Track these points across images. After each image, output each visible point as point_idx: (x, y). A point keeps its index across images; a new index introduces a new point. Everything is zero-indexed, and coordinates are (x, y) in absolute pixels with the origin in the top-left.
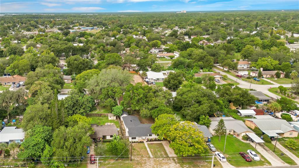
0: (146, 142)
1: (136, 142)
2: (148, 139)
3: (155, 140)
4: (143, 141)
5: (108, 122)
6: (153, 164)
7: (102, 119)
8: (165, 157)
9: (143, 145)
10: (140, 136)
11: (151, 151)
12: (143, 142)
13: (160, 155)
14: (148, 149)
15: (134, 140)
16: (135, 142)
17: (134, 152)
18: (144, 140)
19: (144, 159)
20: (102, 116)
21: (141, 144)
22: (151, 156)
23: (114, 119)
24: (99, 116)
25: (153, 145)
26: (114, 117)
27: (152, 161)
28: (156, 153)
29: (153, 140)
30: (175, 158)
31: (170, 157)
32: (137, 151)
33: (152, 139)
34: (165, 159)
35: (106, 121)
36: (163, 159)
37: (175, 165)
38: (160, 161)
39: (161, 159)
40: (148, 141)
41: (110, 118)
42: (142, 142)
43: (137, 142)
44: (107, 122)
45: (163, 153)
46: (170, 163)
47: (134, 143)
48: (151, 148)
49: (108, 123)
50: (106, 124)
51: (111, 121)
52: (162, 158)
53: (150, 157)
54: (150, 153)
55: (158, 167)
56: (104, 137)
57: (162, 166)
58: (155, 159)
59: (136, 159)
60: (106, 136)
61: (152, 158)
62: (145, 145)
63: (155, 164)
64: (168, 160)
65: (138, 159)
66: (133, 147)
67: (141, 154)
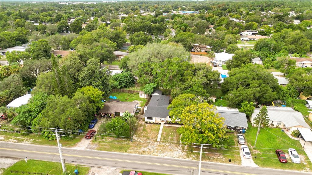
0: (164, 124)
1: (152, 123)
2: (167, 121)
3: (176, 123)
4: (160, 122)
5: (136, 100)
6: (155, 149)
8: (174, 143)
9: (158, 127)
10: (158, 117)
11: (162, 134)
12: (160, 124)
13: (170, 140)
14: (160, 132)
15: (149, 121)
16: (150, 123)
17: (142, 133)
18: (163, 121)
19: (148, 141)
20: (134, 93)
21: (157, 126)
22: (159, 140)
23: (146, 97)
24: (131, 93)
25: (170, 128)
27: (156, 145)
28: (167, 136)
29: (173, 123)
30: (186, 146)
32: (145, 132)
34: (173, 145)
35: (136, 99)
37: (181, 153)
38: (165, 146)
39: (168, 144)
41: (141, 95)
42: (159, 124)
43: (153, 123)
44: (135, 100)
45: (175, 138)
46: (176, 150)
48: (165, 131)
49: (136, 101)
50: (133, 101)
51: (141, 99)
52: (170, 144)
53: (156, 141)
54: (159, 136)
55: (158, 152)
56: (117, 114)
57: (164, 152)
58: (161, 143)
59: (139, 141)
60: (119, 112)
61: (158, 142)
62: (160, 127)
63: (157, 149)
64: (175, 147)
65: (141, 141)
66: (145, 128)
67: (148, 136)
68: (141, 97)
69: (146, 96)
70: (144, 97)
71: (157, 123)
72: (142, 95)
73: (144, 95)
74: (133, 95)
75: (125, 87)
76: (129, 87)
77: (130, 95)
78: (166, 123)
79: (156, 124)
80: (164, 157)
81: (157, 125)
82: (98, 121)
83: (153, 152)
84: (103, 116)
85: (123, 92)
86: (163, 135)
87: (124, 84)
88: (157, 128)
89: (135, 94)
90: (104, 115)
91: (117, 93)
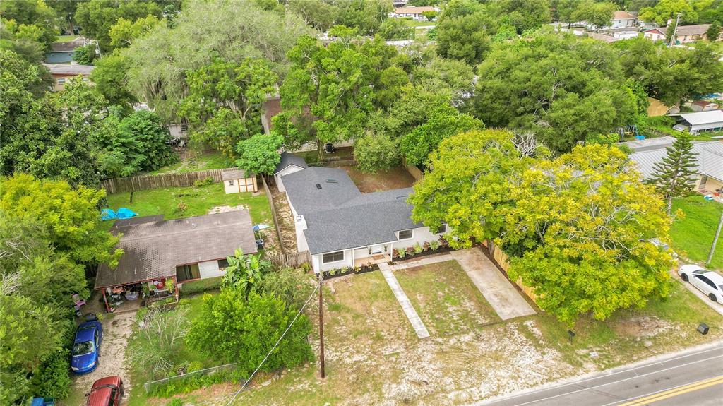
0: (390, 264)
1: (347, 273)
2: (395, 251)
3: (428, 252)
4: (374, 262)
5: (219, 204)
6: (436, 374)
7: (196, 195)
8: (483, 326)
9: (376, 281)
10: (359, 244)
11: (414, 303)
12: (375, 267)
13: (462, 317)
14: (402, 297)
15: (332, 266)
16: (338, 274)
17: (337, 322)
18: (379, 256)
19: (388, 350)
20: (197, 182)
21: (370, 279)
22: (421, 330)
23: (250, 188)
24: (183, 185)
25: (421, 273)
26: (249, 181)
27: (429, 356)
28: (440, 308)
29: (418, 251)
30: (529, 323)
31: (507, 321)
32: (349, 317)
33: (412, 249)
34: (484, 333)
35: (213, 200)
36: (478, 338)
37: (538, 356)
38: (464, 347)
39: (466, 338)
40: (396, 259)
41: (232, 185)
42: (372, 270)
43: (350, 271)
44: (215, 204)
45: (469, 305)
46: (514, 353)
47: (337, 280)
48: (415, 290)
49: (221, 208)
50: (213, 212)
51: (235, 199)
52: (473, 334)
53: (413, 338)
54: (410, 312)
55: (464, 385)
56: (186, 272)
57: (481, 377)
58: (440, 340)
59: (348, 360)
60: (196, 265)
61: (426, 339)
62: (382, 278)
63: (446, 372)
64: (500, 340)
65: (356, 358)
66: (334, 300)
67: (370, 330)
68: (229, 190)
69: (250, 185)
70: (243, 189)
71: (365, 269)
72: (235, 182)
73: (242, 182)
74: (193, 190)
75: (145, 167)
76: (159, 167)
77: (179, 191)
78: (394, 259)
79: (360, 272)
80: (500, 397)
81: (367, 274)
82: (104, 327)
83: (443, 391)
84: (118, 300)
85: (147, 186)
86: (422, 306)
87: (141, 158)
88: (378, 286)
89: (200, 186)
90: (120, 291)
91: (126, 196)
